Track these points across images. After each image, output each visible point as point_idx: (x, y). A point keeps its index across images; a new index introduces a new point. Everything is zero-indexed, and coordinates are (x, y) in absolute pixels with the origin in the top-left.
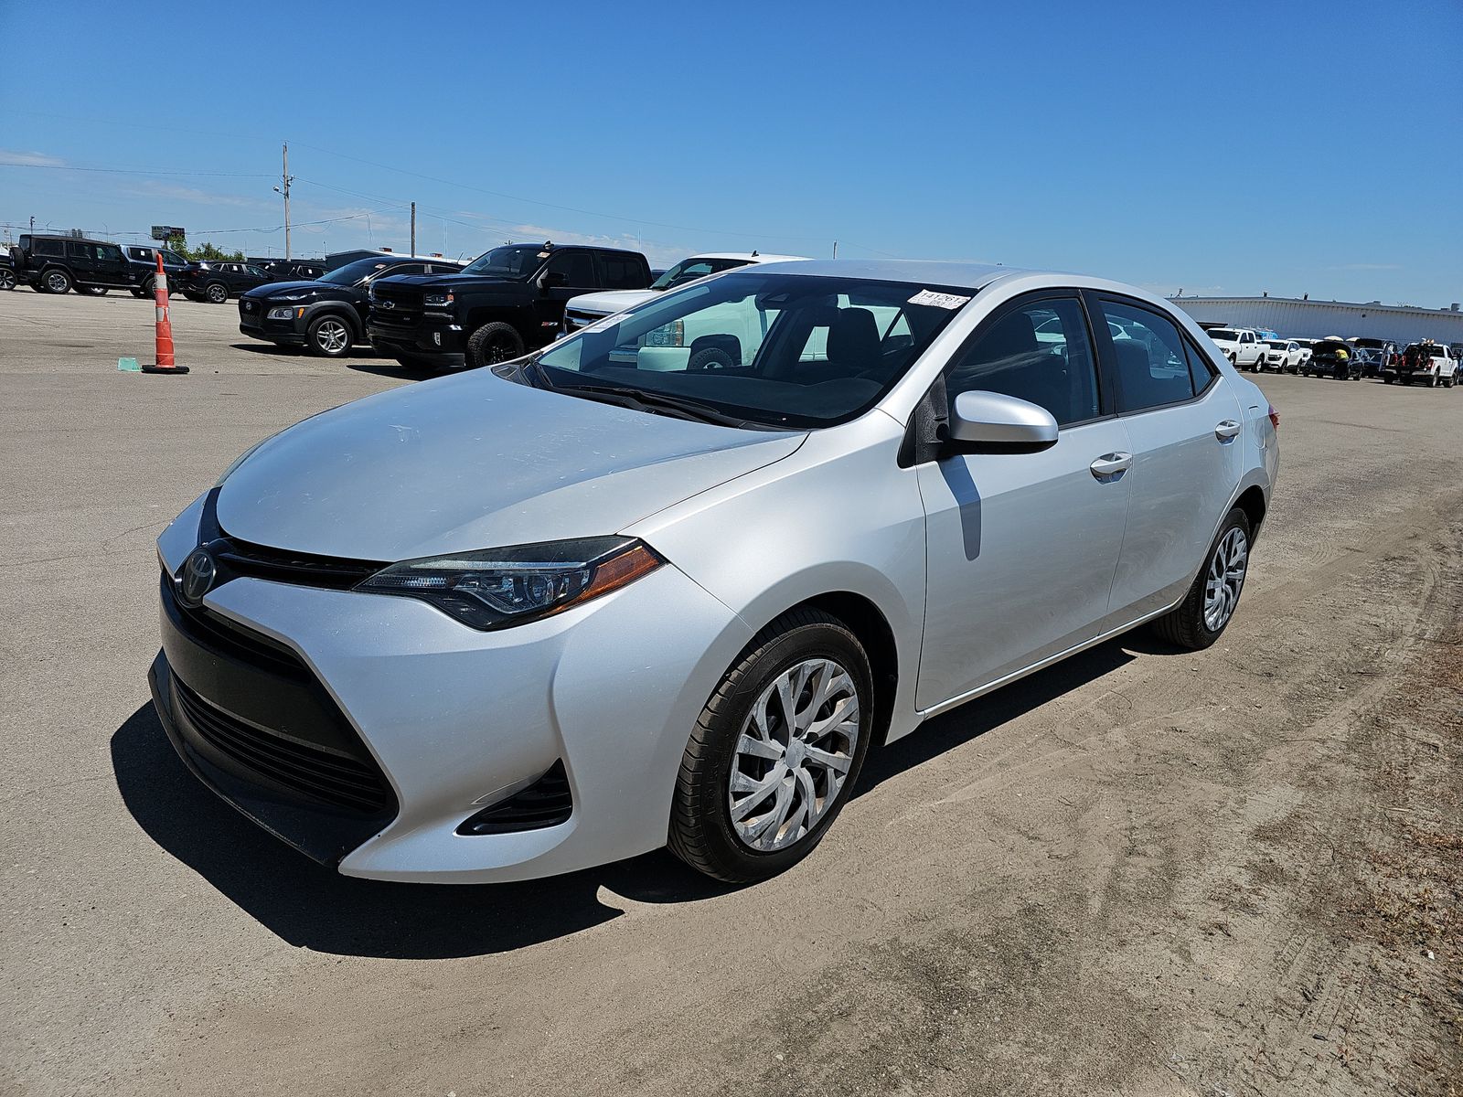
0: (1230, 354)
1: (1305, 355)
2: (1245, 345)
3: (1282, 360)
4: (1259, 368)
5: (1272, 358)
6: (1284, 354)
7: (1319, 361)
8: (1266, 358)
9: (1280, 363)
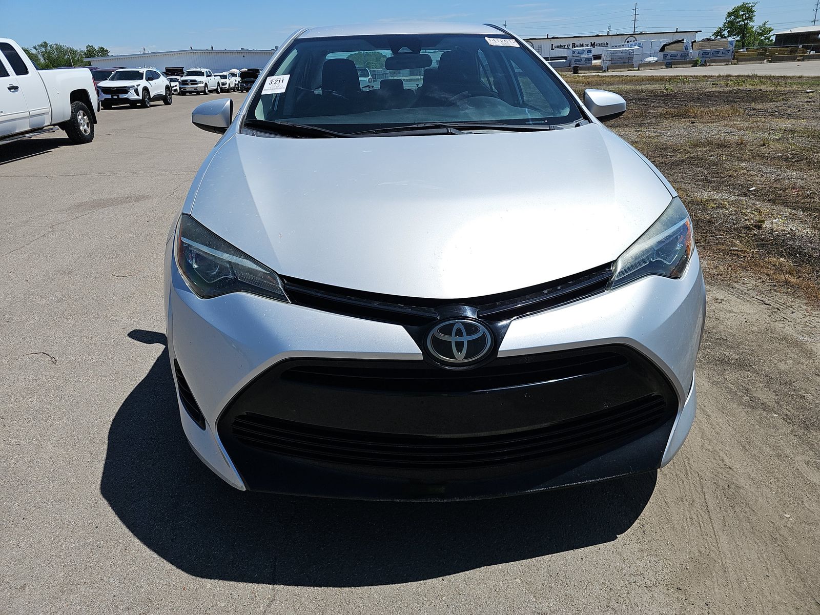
0: (204, 84)
1: (236, 81)
2: (209, 78)
3: (228, 85)
4: (219, 90)
5: (223, 84)
6: (227, 81)
7: (245, 82)
8: (221, 84)
9: (227, 86)
